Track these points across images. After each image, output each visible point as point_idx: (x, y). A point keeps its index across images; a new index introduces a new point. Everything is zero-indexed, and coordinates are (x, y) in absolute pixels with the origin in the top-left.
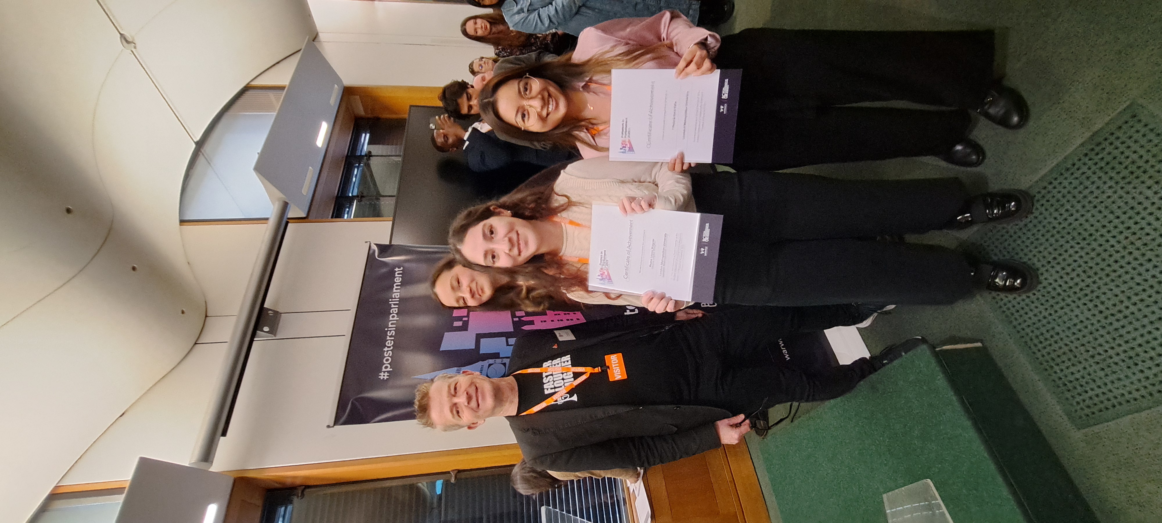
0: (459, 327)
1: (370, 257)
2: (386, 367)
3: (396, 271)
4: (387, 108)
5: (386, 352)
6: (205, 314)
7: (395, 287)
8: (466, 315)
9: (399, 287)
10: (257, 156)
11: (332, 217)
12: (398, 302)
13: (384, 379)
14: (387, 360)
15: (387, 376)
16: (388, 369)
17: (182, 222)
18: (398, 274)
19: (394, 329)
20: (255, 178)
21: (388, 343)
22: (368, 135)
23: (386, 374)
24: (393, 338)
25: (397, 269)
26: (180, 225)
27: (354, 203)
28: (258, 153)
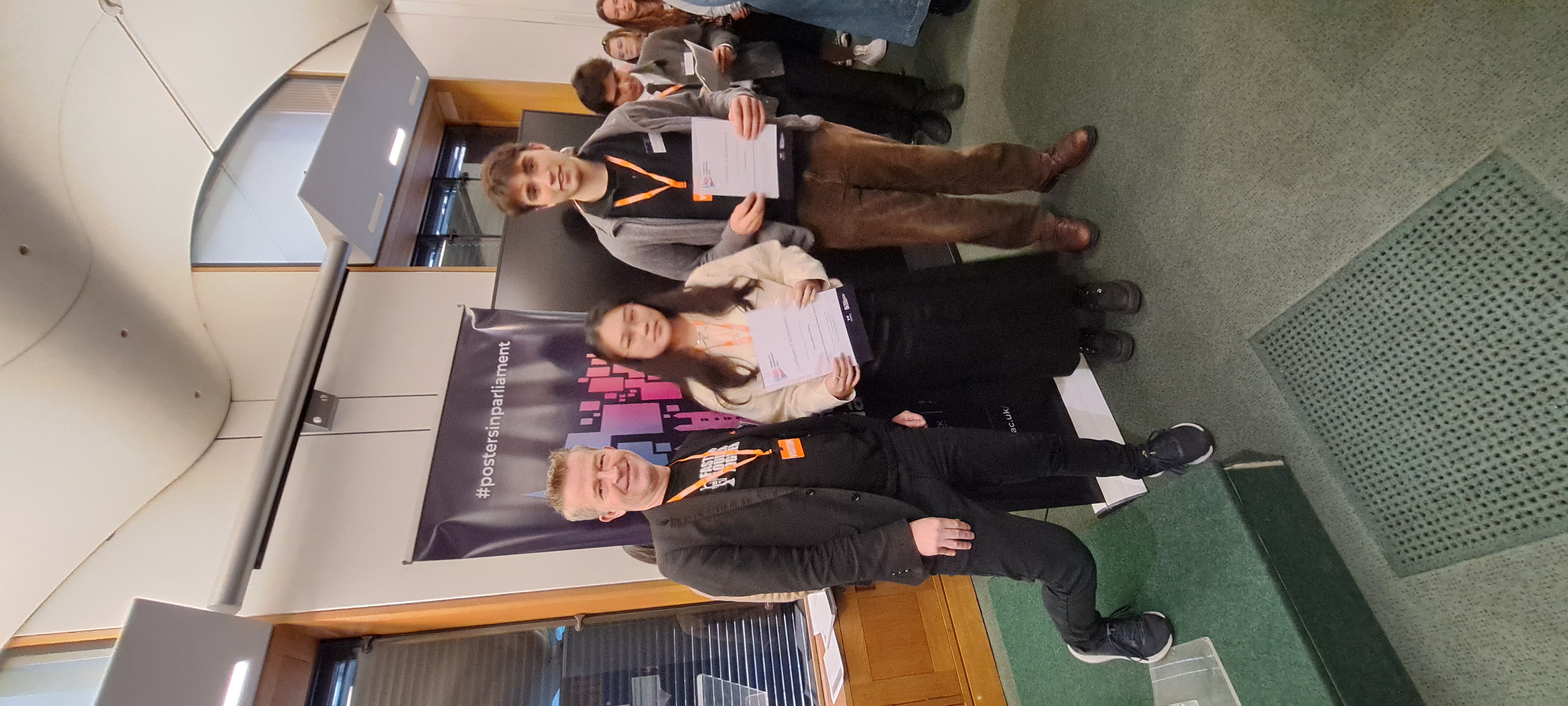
0: (589, 425)
1: (465, 327)
2: (486, 481)
3: (500, 347)
4: (490, 110)
5: (486, 460)
6: (229, 396)
7: (499, 370)
8: (598, 409)
9: (505, 370)
10: (304, 176)
11: (412, 265)
12: (503, 391)
13: (482, 497)
14: (488, 471)
15: (488, 493)
16: (489, 484)
17: (196, 266)
18: (504, 351)
19: (498, 428)
20: (301, 207)
21: (489, 448)
22: (464, 149)
23: (486, 491)
24: (496, 441)
25: (502, 344)
26: (192, 271)
27: (442, 244)
28: (305, 172)
